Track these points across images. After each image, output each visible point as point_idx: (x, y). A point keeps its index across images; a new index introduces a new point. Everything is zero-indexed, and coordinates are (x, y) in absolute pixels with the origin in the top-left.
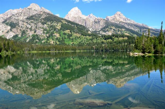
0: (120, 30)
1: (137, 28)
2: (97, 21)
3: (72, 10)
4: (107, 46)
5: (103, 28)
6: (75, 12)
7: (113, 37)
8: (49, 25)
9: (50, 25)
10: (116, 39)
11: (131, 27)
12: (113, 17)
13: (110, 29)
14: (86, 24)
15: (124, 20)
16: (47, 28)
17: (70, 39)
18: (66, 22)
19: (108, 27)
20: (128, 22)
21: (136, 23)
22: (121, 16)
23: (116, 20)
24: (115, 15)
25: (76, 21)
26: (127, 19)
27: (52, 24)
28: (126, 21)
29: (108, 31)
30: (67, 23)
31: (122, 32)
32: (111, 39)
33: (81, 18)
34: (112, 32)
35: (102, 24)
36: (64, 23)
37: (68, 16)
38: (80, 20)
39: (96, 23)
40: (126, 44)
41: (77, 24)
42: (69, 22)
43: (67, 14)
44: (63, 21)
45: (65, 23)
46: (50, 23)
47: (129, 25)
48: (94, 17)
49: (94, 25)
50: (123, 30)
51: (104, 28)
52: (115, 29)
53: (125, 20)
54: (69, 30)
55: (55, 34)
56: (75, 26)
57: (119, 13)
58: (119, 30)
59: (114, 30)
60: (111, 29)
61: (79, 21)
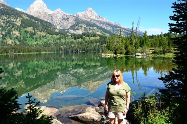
0: (92, 28)
1: (109, 26)
2: (66, 17)
3: (34, 2)
4: (77, 46)
5: (72, 26)
6: (39, 5)
7: (84, 37)
8: (4, 19)
9: (6, 20)
10: (87, 39)
11: (103, 26)
12: (83, 13)
13: (80, 28)
14: (52, 21)
15: (95, 18)
16: (2, 24)
17: (33, 38)
18: (28, 17)
19: (78, 25)
20: (100, 20)
21: (108, 21)
22: (92, 13)
23: (87, 17)
24: (86, 11)
25: (40, 16)
26: (99, 17)
27: (9, 19)
28: (97, 19)
29: (78, 30)
30: (29, 19)
31: (94, 30)
32: (82, 38)
33: (46, 13)
34: (83, 31)
35: (71, 21)
36: (25, 18)
37: (31, 10)
38: (45, 15)
39: (64, 20)
40: (98, 44)
41: (42, 20)
42: (31, 17)
43: (29, 8)
44: (23, 16)
45: (27, 19)
46: (6, 18)
47: (101, 23)
48: (61, 12)
49: (62, 22)
50: (95, 29)
51: (74, 26)
52: (86, 27)
53: (97, 17)
54: (32, 27)
55: (14, 32)
56: (39, 22)
57: (90, 9)
58: (90, 28)
59: (84, 28)
60: (82, 27)
61: (44, 17)
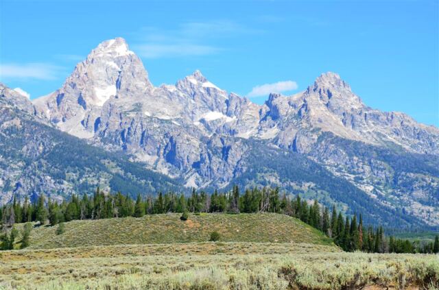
0: (295, 187)
2: (220, 145)
5: (237, 180)
8: (73, 181)
9: (77, 183)
11: (360, 165)
18: (119, 168)
19: (255, 177)
23: (305, 125)
27: (84, 179)
30: (122, 172)
31: (300, 195)
35: (236, 160)
36: (114, 171)
45: (118, 175)
46: (74, 176)
47: (356, 154)
50: (306, 189)
51: (242, 179)
56: (150, 183)
58: (289, 188)
